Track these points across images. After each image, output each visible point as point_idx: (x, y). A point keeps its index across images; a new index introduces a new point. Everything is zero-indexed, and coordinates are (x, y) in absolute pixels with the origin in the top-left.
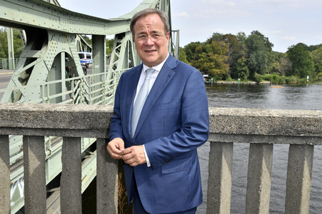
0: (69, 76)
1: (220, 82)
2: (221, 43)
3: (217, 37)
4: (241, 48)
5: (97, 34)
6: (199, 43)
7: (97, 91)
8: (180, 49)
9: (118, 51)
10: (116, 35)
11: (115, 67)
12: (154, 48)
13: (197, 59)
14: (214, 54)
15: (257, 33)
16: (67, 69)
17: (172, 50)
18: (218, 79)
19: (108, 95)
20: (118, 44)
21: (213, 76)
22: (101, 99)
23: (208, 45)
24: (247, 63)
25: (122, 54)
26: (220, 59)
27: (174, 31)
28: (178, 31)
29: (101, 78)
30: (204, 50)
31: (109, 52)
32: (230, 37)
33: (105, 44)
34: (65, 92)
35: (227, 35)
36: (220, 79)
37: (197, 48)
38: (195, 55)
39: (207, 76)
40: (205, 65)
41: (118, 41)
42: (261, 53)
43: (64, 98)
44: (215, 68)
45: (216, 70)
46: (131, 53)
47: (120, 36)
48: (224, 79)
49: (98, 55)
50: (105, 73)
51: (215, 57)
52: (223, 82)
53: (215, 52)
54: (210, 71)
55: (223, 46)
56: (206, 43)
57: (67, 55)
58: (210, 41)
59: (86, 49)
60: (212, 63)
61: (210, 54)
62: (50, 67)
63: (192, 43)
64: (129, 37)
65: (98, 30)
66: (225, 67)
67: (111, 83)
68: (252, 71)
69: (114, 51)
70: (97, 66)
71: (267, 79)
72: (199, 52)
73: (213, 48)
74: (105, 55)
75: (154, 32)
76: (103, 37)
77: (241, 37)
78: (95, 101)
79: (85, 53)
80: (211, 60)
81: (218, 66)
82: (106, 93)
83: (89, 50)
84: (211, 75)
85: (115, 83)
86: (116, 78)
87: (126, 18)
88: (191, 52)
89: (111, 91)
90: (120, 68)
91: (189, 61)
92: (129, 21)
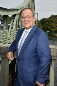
1: (54, 34)
2: (54, 19)
3: (53, 16)
5: (5, 15)
6: (46, 19)
7: (4, 37)
8: (38, 21)
9: (13, 21)
11: (12, 28)
13: (45, 25)
14: (52, 23)
18: (53, 33)
19: (9, 39)
20: (13, 19)
21: (51, 32)
22: (6, 41)
23: (49, 20)
25: (15, 23)
26: (54, 25)
27: (36, 14)
28: (37, 14)
29: (6, 32)
30: (48, 22)
31: (10, 22)
33: (8, 19)
36: (54, 33)
37: (45, 21)
38: (44, 23)
39: (49, 32)
40: (48, 27)
44: (52, 28)
46: (18, 22)
47: (14, 16)
48: (56, 33)
49: (5, 23)
50: (8, 30)
51: (52, 24)
52: (55, 34)
53: (52, 22)
54: (50, 30)
55: (55, 20)
56: (48, 19)
58: (50, 18)
60: (51, 27)
61: (50, 23)
63: (43, 19)
64: (17, 16)
65: (5, 13)
66: (56, 28)
67: (10, 34)
69: (12, 21)
70: (5, 28)
73: (51, 21)
74: (8, 23)
75: (28, 16)
76: (7, 16)
78: (3, 42)
80: (51, 26)
81: (53, 28)
82: (8, 38)
83: (2, 21)
85: (12, 34)
86: (12, 32)
87: (17, 8)
88: (42, 22)
89: (10, 37)
90: (14, 28)
91: (42, 26)
92: (18, 10)
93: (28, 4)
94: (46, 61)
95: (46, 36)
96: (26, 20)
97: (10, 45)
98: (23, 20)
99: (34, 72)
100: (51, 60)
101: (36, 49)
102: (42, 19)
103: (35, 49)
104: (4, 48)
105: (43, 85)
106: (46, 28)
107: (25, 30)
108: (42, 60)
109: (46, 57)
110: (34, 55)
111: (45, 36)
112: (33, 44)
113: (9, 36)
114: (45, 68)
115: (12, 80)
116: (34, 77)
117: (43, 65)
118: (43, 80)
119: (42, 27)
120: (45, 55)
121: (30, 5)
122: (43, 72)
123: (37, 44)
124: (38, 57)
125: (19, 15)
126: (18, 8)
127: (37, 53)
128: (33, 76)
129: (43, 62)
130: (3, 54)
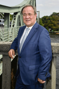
1: (56, 32)
2: (56, 16)
3: (54, 14)
5: (6, 12)
6: (47, 16)
7: (6, 35)
8: (40, 19)
9: (15, 19)
10: (14, 13)
11: (13, 26)
12: (29, 19)
13: (46, 22)
14: (53, 20)
17: (37, 19)
18: (55, 31)
19: (10, 37)
20: (15, 17)
22: (7, 38)
23: (51, 17)
25: (16, 21)
26: (56, 23)
27: (37, 12)
28: (39, 12)
29: (7, 30)
31: (11, 20)
33: (9, 16)
37: (47, 18)
39: (50, 29)
40: (50, 25)
41: (15, 15)
44: (54, 26)
45: (54, 27)
46: (20, 20)
48: (57, 31)
49: (7, 21)
50: (9, 28)
51: (53, 22)
52: (57, 32)
53: (54, 20)
54: (52, 27)
56: (50, 16)
58: (52, 16)
59: (2, 18)
60: (52, 24)
61: (51, 21)
63: (45, 16)
64: (19, 14)
65: (7, 11)
66: (58, 26)
67: (12, 32)
69: (13, 19)
70: (6, 25)
72: (47, 20)
73: (53, 18)
74: (9, 21)
75: (29, 13)
76: (8, 14)
78: (5, 39)
79: (2, 20)
81: (55, 25)
82: (10, 36)
83: (3, 18)
84: (52, 29)
85: (13, 32)
86: (13, 30)
87: (18, 6)
88: (44, 20)
89: (12, 35)
90: (15, 26)
91: (43, 23)
92: (19, 7)
93: (29, 2)
94: (47, 59)
95: (48, 33)
97: (12, 42)
100: (53, 57)
101: (38, 47)
102: (43, 17)
103: (36, 46)
104: (6, 45)
106: (47, 26)
107: (27, 27)
110: (36, 53)
111: (46, 33)
112: (34, 41)
113: (10, 34)
114: (46, 65)
116: (36, 75)
118: (45, 78)
119: (44, 25)
120: (47, 52)
121: (32, 3)
123: (38, 41)
124: (40, 55)
125: (20, 13)
126: (20, 6)
128: (34, 73)
130: (5, 52)
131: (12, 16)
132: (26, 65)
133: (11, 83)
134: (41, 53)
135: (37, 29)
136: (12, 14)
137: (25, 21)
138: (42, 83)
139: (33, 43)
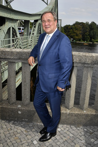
0: (13, 37)
2: (79, 26)
3: (77, 23)
4: (87, 28)
5: (26, 20)
6: (69, 25)
7: (25, 43)
8: (61, 27)
9: (35, 27)
10: (35, 21)
11: (33, 34)
13: (69, 32)
15: (93, 22)
16: (13, 34)
17: (58, 28)
18: (77, 41)
19: (30, 46)
22: (26, 47)
23: (74, 27)
24: (89, 35)
25: (36, 29)
26: (78, 33)
27: (59, 20)
28: (61, 20)
29: (27, 38)
31: (31, 28)
32: (82, 23)
33: (29, 24)
34: (12, 44)
35: (81, 23)
37: (69, 27)
38: (68, 30)
39: (72, 39)
41: (35, 23)
42: (95, 31)
43: (11, 46)
45: (77, 37)
46: (40, 28)
48: (79, 41)
49: (26, 29)
50: (29, 36)
51: (76, 31)
53: (76, 29)
54: (74, 37)
56: (72, 26)
57: (13, 28)
58: (74, 25)
61: (74, 30)
62: (6, 33)
64: (39, 22)
65: (27, 18)
66: (80, 36)
68: (91, 38)
69: (33, 27)
70: (26, 33)
71: (97, 42)
72: (70, 29)
74: (29, 29)
76: (28, 21)
77: (87, 24)
78: (24, 48)
79: (21, 28)
80: (74, 33)
81: (77, 35)
83: (23, 26)
84: (74, 39)
85: (33, 41)
86: (33, 39)
88: (66, 29)
89: (31, 44)
91: (65, 33)
92: (40, 15)
93: (51, 9)
94: (67, 67)
96: (46, 24)
98: (44, 24)
99: (55, 77)
102: (66, 26)
104: (25, 53)
105: (64, 90)
106: (69, 35)
108: (64, 66)
109: (68, 63)
113: (30, 42)
115: (33, 86)
116: (55, 83)
117: (64, 70)
118: (64, 86)
121: (53, 11)
122: (64, 78)
123: (59, 49)
124: (60, 63)
126: (40, 13)
127: (59, 59)
128: (54, 82)
129: (65, 68)
130: (24, 59)
131: (32, 24)
132: (46, 73)
133: (31, 91)
134: (61, 62)
135: (57, 36)
136: (33, 21)
137: (44, 28)
138: (62, 90)
139: (53, 51)
